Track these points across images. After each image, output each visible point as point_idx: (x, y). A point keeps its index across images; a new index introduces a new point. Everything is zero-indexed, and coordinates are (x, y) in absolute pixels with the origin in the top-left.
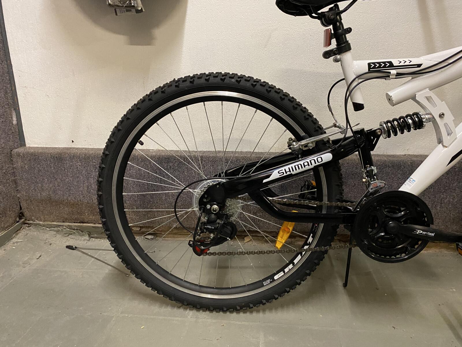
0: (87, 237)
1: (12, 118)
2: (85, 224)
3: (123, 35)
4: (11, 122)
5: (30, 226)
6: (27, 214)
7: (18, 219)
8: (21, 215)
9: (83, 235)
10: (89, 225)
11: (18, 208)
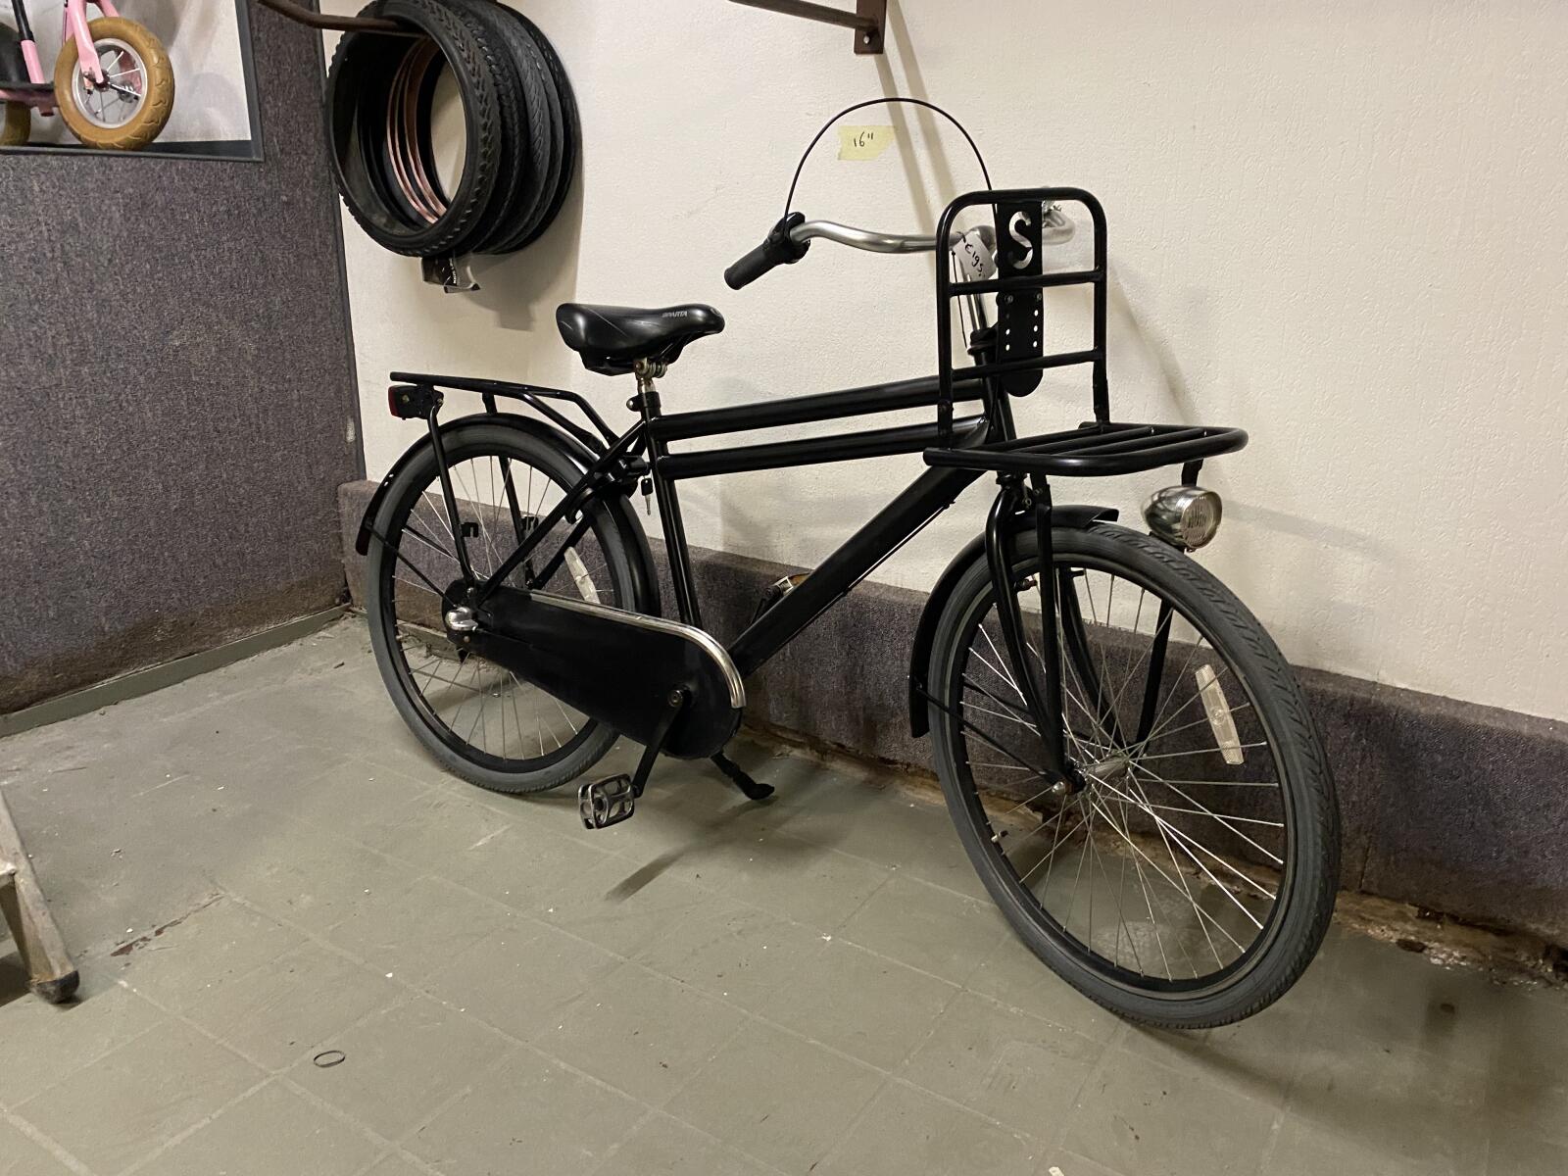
0: (424, 652)
1: (346, 431)
2: (423, 629)
3: (493, 309)
4: (343, 437)
5: (355, 617)
6: (353, 594)
7: (337, 601)
8: (347, 596)
9: (420, 647)
10: (428, 630)
11: (341, 582)
